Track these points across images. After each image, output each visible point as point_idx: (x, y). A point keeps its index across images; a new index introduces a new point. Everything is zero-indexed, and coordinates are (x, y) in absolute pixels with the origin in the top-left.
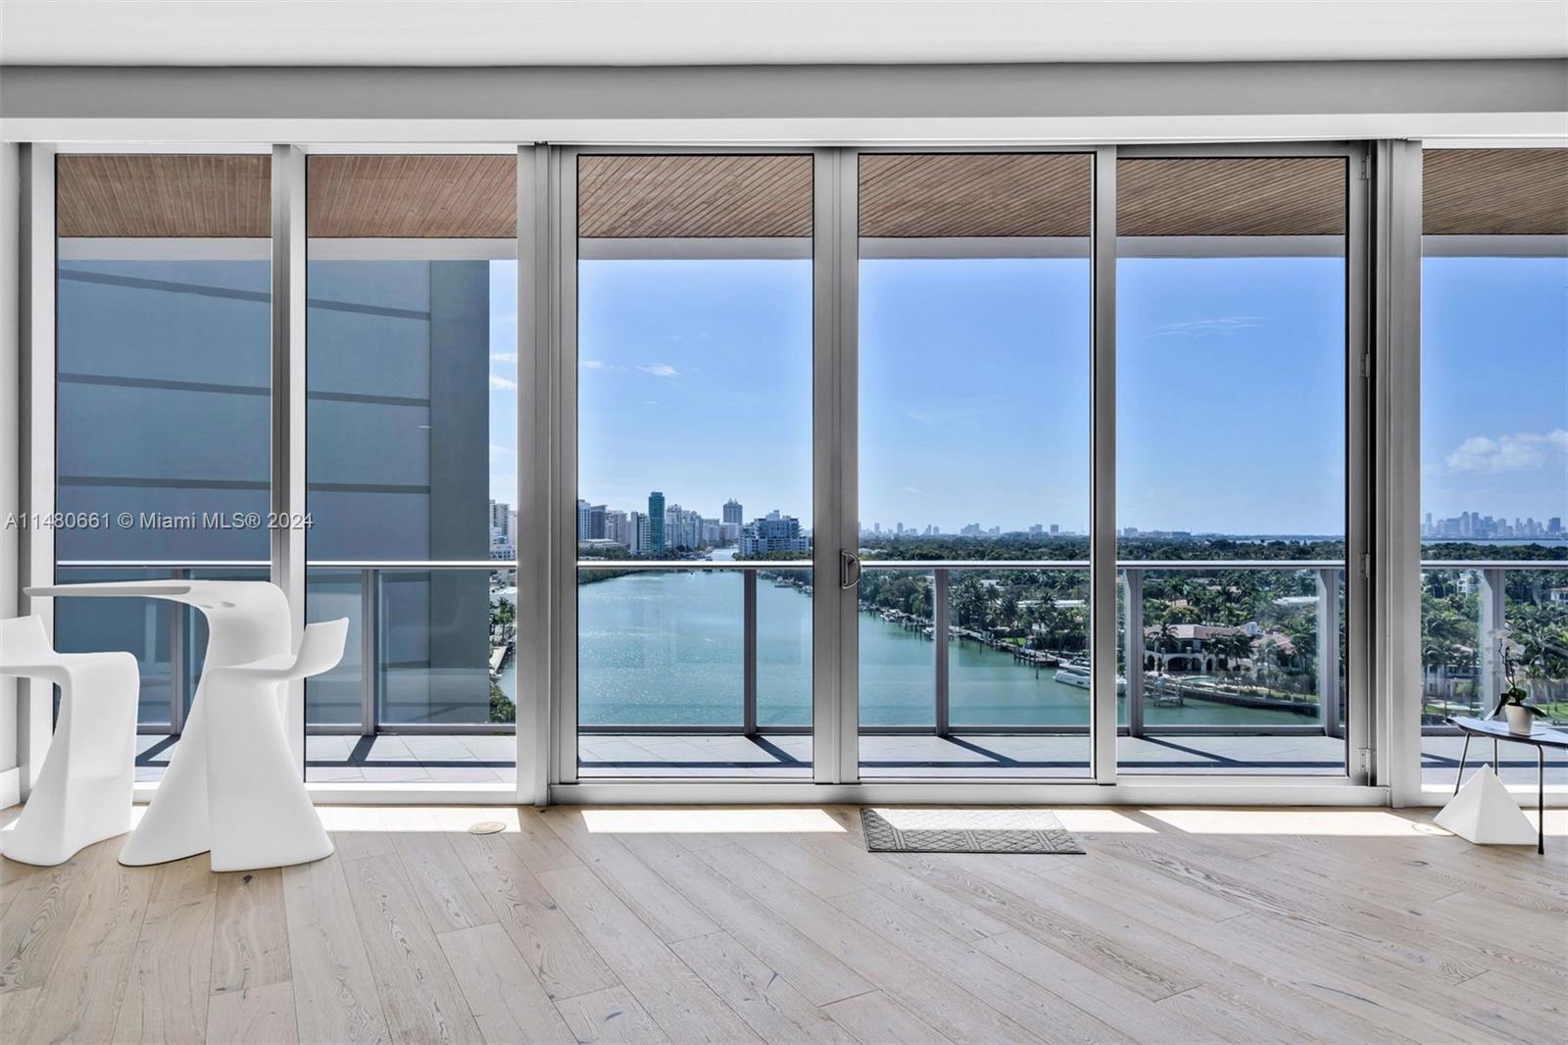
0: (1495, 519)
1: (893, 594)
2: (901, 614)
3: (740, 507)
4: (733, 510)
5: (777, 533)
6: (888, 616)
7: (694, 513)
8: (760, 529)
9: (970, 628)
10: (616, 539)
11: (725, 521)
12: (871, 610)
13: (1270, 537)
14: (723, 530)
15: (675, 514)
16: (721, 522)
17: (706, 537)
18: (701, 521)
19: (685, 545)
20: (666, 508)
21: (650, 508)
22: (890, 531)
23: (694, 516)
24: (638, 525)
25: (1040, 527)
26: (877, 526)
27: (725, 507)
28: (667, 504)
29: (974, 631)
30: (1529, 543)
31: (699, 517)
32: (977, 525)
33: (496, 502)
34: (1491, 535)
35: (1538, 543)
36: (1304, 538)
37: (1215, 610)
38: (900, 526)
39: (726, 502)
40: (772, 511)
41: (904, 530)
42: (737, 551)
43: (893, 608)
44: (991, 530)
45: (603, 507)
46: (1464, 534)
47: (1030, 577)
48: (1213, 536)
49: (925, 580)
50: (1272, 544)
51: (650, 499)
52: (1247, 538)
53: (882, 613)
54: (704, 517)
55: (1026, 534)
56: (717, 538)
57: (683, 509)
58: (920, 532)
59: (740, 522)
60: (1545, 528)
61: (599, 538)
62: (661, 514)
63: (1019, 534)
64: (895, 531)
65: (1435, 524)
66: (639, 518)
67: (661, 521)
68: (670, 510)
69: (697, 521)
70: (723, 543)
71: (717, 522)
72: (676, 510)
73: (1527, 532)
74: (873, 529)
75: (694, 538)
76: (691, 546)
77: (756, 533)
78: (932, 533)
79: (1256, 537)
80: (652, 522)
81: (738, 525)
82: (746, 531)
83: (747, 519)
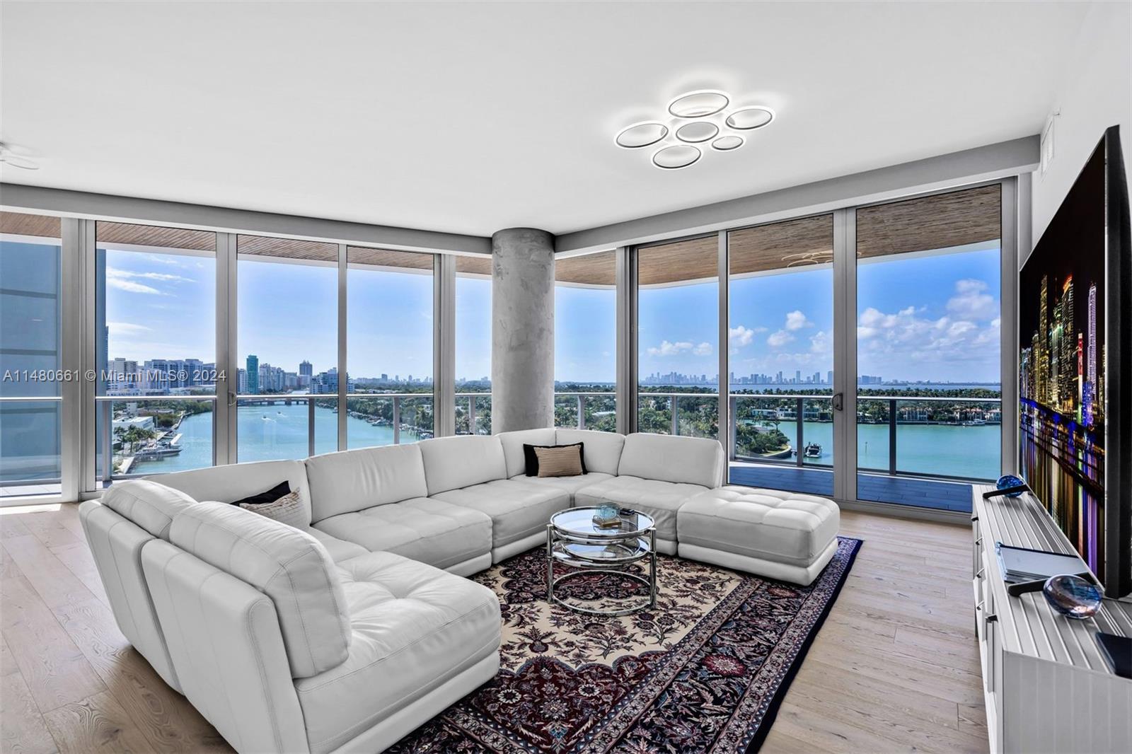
0: (683, 375)
1: (404, 415)
2: (409, 426)
3: (311, 366)
4: (306, 367)
5: (333, 381)
6: (401, 428)
7: (279, 369)
8: (324, 379)
11: (301, 373)
13: (595, 383)
14: (299, 380)
15: (265, 369)
16: (298, 374)
17: (288, 383)
18: (284, 374)
19: (272, 388)
20: (259, 365)
21: (248, 365)
22: (405, 380)
23: (279, 371)
25: (486, 378)
26: (397, 377)
27: (301, 365)
28: (260, 363)
30: (694, 386)
31: (283, 371)
33: (126, 360)
34: (681, 382)
35: (698, 386)
36: (608, 384)
37: (567, 419)
38: (410, 377)
39: (302, 362)
40: (333, 368)
41: (413, 379)
42: (308, 390)
43: (404, 423)
44: (461, 380)
46: (671, 382)
47: (480, 404)
48: (570, 383)
49: (423, 407)
50: (594, 387)
51: (248, 360)
52: (585, 384)
54: (286, 371)
55: (480, 382)
56: (295, 384)
57: (271, 366)
58: (422, 381)
59: (311, 375)
60: (700, 379)
62: (256, 370)
63: (475, 382)
64: (408, 380)
65: (660, 377)
67: (256, 373)
68: (262, 367)
69: (281, 374)
70: (299, 387)
71: (295, 374)
72: (266, 367)
73: (694, 381)
74: (394, 379)
75: (279, 384)
76: (277, 389)
77: (321, 381)
79: (588, 383)
80: (249, 374)
81: (308, 376)
82: (314, 380)
83: (315, 372)
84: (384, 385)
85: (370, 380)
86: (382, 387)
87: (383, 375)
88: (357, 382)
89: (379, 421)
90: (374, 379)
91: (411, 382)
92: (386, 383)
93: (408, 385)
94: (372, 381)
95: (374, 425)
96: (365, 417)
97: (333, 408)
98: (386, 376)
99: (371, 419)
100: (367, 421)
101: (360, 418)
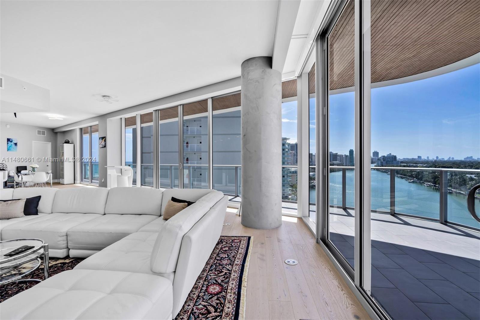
1: (429, 178)
2: (432, 184)
3: (378, 153)
4: (376, 154)
5: (389, 160)
6: (426, 185)
8: (383, 159)
9: (461, 190)
10: (340, 161)
11: (373, 156)
12: (420, 183)
14: (373, 159)
20: (354, 154)
21: (350, 153)
22: (433, 159)
24: (346, 158)
26: (428, 157)
29: (462, 191)
32: (472, 157)
39: (374, 152)
40: (389, 154)
41: (439, 158)
42: (376, 165)
43: (429, 182)
45: (337, 154)
51: (350, 151)
53: (425, 184)
58: (446, 159)
59: (378, 157)
61: (336, 161)
64: (435, 159)
66: (346, 156)
67: (353, 156)
74: (426, 158)
78: (451, 160)
80: (350, 157)
81: (377, 158)
82: (379, 159)
83: (380, 156)
84: (420, 162)
85: (410, 159)
86: (417, 163)
87: (418, 156)
88: (402, 160)
89: (413, 180)
90: (413, 159)
91: (437, 160)
92: (420, 160)
93: (435, 161)
94: (411, 160)
95: (409, 182)
96: (405, 177)
97: (388, 173)
98: (421, 157)
99: (409, 179)
100: (406, 180)
101: (402, 178)
